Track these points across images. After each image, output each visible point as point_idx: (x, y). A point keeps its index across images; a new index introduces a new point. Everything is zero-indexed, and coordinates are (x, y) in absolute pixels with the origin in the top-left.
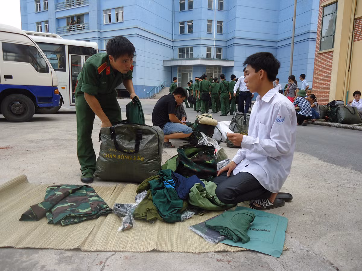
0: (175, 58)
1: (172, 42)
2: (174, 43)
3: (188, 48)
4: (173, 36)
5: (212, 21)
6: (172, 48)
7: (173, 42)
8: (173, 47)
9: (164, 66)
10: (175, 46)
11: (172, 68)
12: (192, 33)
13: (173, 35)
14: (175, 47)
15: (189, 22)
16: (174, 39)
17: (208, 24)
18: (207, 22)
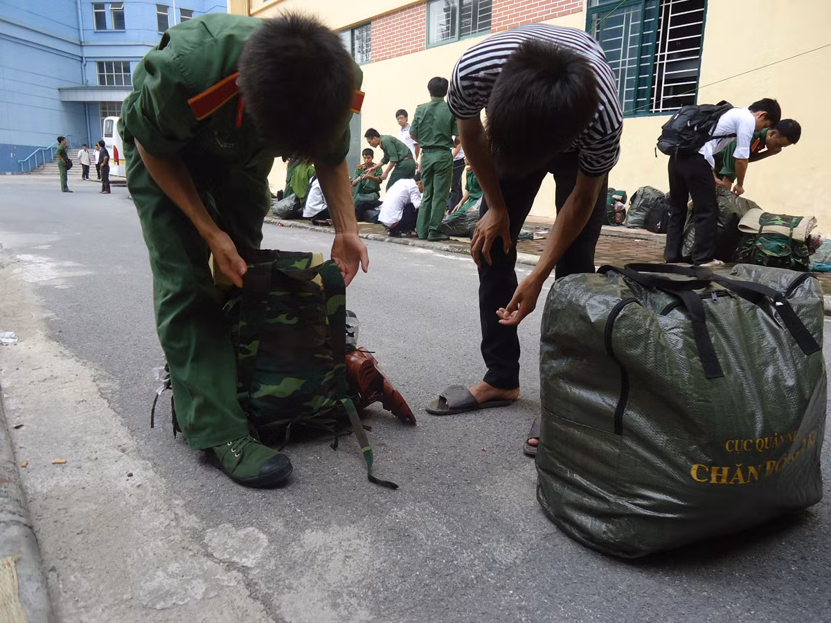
0: (91, 84)
1: (79, 48)
2: (85, 49)
3: (120, 62)
4: (79, 33)
5: (168, 7)
6: (82, 62)
7: (81, 46)
8: (82, 58)
9: (63, 102)
10: (88, 57)
11: (87, 106)
12: (123, 30)
13: (79, 30)
14: (89, 60)
15: (113, 4)
16: (82, 40)
17: (158, 15)
18: (155, 8)
